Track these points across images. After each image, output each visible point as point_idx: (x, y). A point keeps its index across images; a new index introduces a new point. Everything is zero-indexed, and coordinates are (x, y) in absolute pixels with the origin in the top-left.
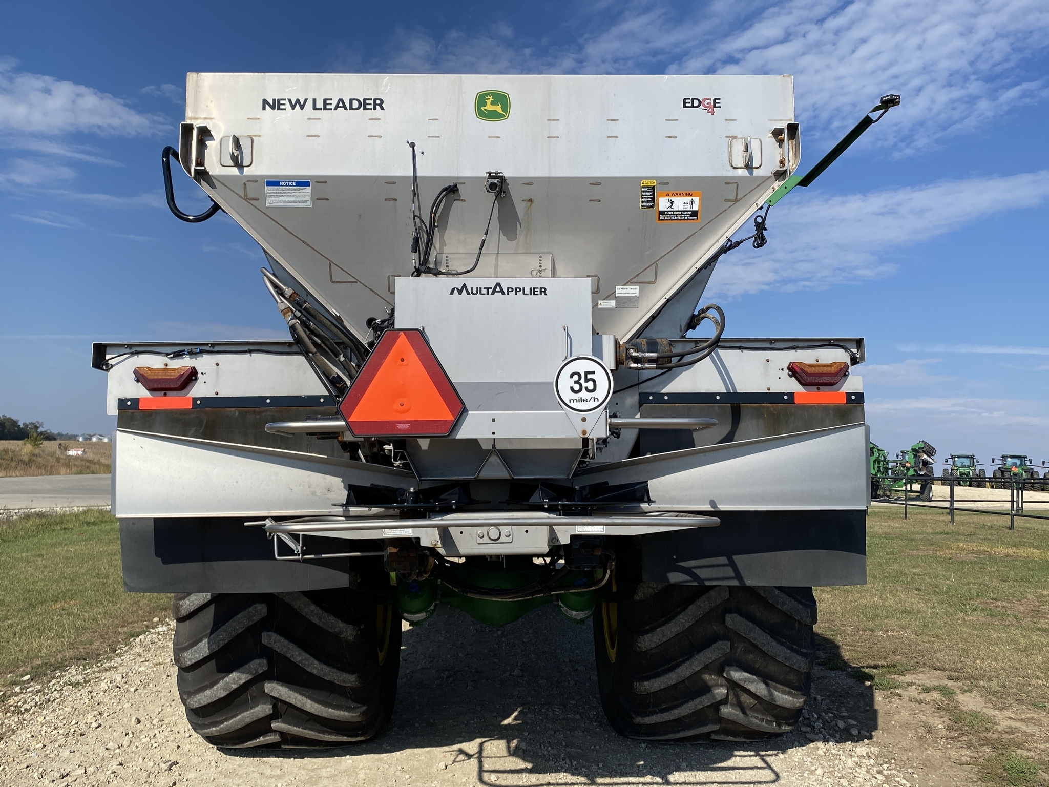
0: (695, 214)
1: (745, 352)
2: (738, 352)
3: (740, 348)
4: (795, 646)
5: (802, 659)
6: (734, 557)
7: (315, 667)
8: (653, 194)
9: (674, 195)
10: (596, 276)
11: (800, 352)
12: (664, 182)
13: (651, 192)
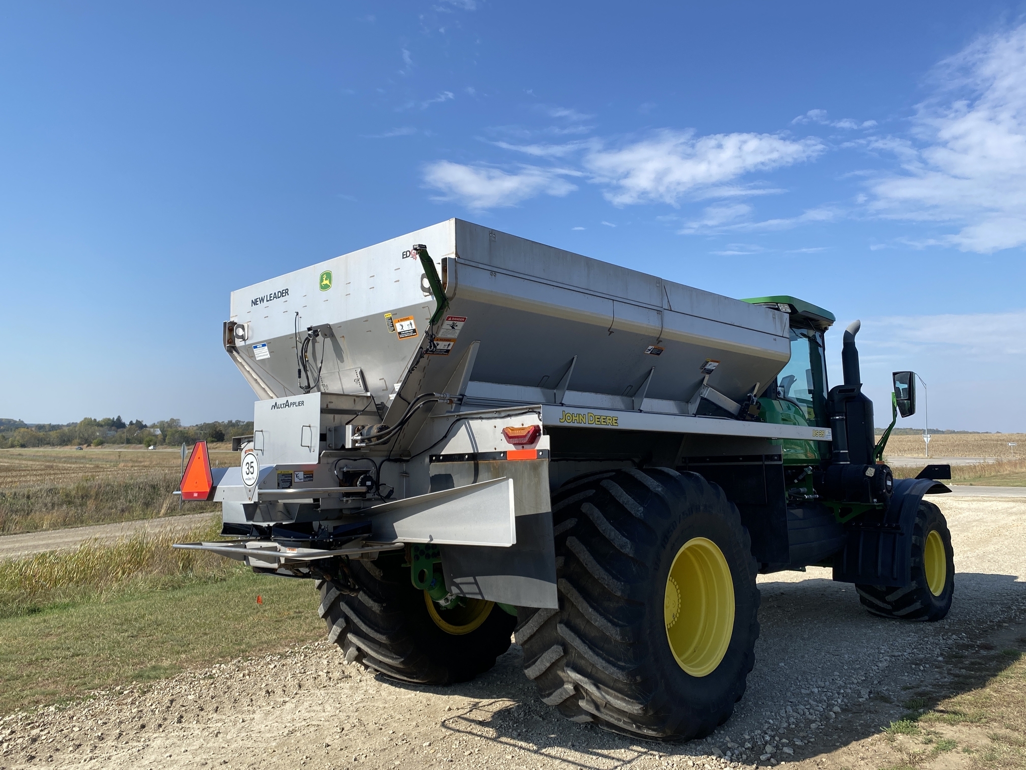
0: (414, 331)
1: (484, 421)
2: (480, 421)
3: (481, 418)
4: (611, 659)
5: (617, 671)
6: (477, 577)
7: (364, 628)
8: (392, 322)
9: (402, 320)
10: (383, 379)
11: (513, 418)
12: (395, 312)
13: (390, 321)
